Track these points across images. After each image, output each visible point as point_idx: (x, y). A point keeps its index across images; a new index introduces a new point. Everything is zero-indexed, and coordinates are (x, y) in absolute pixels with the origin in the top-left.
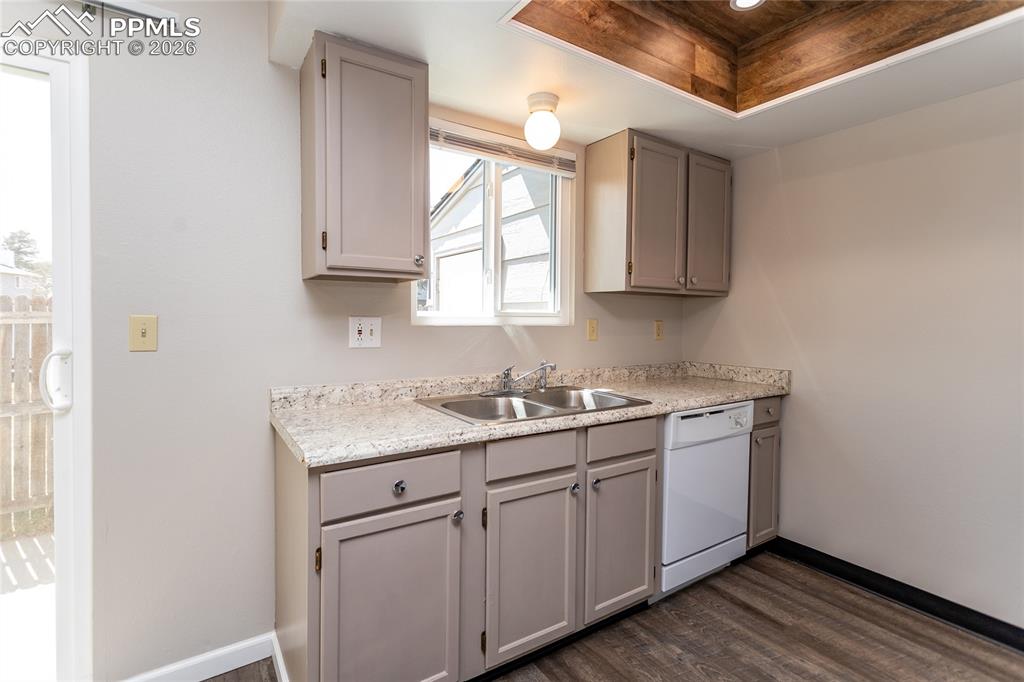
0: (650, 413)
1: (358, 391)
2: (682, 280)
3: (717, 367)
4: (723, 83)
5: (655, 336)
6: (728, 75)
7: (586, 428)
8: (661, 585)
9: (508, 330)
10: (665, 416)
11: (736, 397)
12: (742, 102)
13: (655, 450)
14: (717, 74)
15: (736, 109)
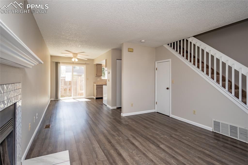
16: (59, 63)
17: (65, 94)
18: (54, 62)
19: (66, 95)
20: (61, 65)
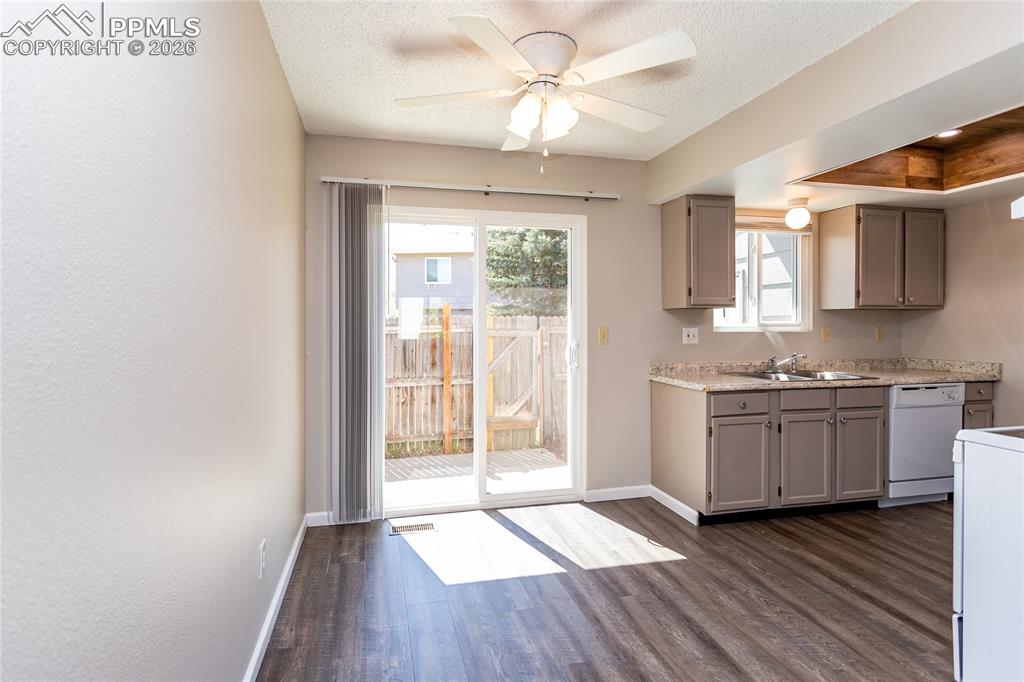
0: (879, 384)
1: (689, 366)
2: (901, 300)
3: (934, 362)
4: (931, 175)
5: (877, 339)
6: (935, 168)
7: (836, 388)
8: (888, 476)
9: (768, 334)
10: (890, 386)
11: (949, 379)
12: (947, 184)
13: (884, 406)
14: (926, 170)
15: (942, 189)
16: (376, 193)
17: (405, 426)
18: (336, 187)
19: (412, 432)
20: (385, 214)
